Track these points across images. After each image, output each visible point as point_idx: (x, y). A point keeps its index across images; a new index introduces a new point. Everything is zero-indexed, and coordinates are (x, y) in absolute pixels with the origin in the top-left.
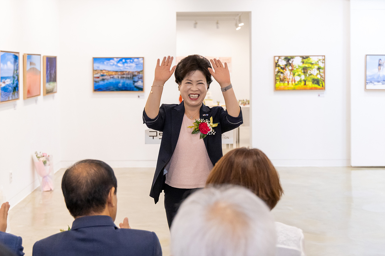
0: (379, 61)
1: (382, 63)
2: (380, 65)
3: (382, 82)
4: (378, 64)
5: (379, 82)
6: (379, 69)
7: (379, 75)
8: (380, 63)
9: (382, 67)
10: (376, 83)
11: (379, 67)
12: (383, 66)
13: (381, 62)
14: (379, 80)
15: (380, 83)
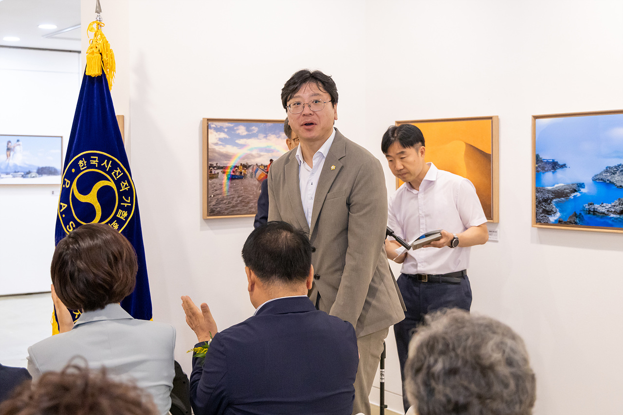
0: (8, 144)
1: (12, 147)
2: (8, 149)
3: (12, 173)
4: (6, 148)
5: (7, 174)
6: (9, 156)
7: (8, 164)
8: (9, 146)
9: (12, 153)
10: (3, 176)
11: (8, 153)
12: (13, 150)
13: (11, 145)
14: (8, 171)
15: (10, 176)
